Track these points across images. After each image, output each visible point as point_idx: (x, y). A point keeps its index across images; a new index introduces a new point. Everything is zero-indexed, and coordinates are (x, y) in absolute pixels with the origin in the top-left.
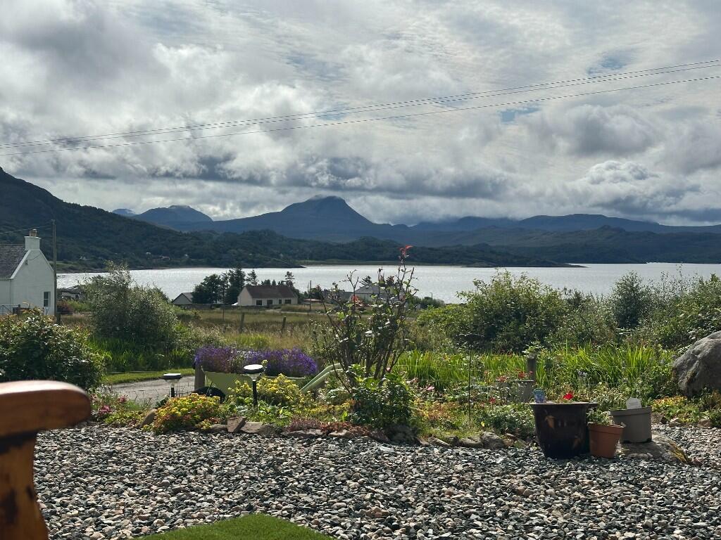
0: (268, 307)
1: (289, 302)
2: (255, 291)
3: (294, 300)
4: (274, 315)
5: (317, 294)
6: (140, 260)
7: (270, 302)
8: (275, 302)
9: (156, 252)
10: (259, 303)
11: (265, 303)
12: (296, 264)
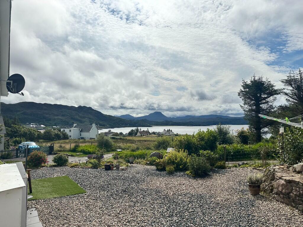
0: (143, 136)
1: (147, 135)
2: (141, 132)
8: (145, 135)
9: (123, 124)
11: (143, 135)
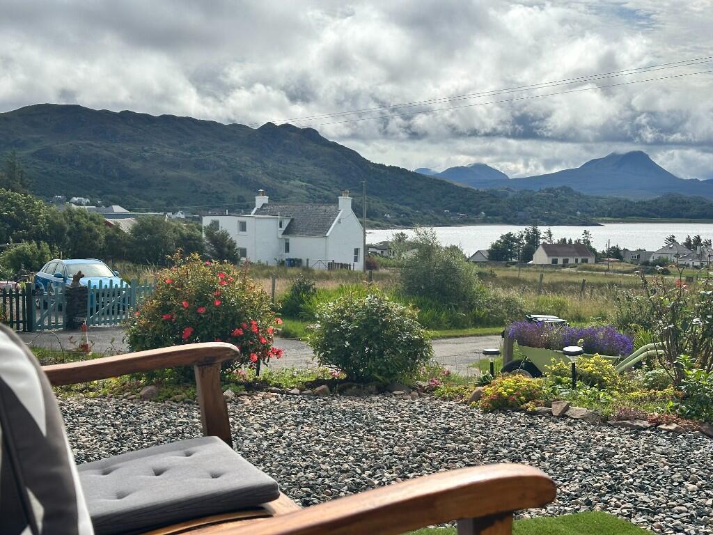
0: (564, 266)
1: (586, 261)
2: (550, 249)
3: (591, 260)
4: (570, 274)
5: (616, 254)
6: (440, 218)
7: (566, 261)
8: (572, 261)
9: (455, 210)
10: (555, 261)
11: (560, 261)
12: (594, 222)
